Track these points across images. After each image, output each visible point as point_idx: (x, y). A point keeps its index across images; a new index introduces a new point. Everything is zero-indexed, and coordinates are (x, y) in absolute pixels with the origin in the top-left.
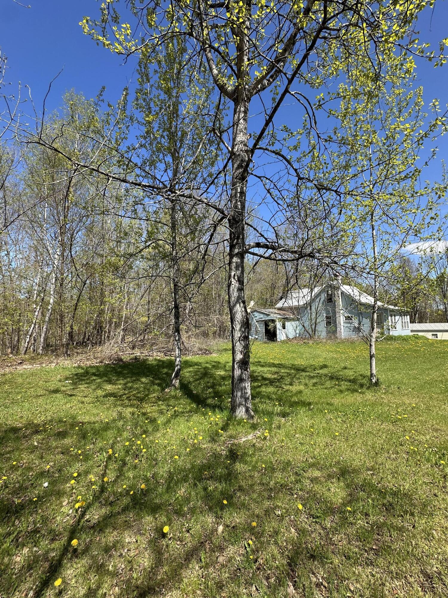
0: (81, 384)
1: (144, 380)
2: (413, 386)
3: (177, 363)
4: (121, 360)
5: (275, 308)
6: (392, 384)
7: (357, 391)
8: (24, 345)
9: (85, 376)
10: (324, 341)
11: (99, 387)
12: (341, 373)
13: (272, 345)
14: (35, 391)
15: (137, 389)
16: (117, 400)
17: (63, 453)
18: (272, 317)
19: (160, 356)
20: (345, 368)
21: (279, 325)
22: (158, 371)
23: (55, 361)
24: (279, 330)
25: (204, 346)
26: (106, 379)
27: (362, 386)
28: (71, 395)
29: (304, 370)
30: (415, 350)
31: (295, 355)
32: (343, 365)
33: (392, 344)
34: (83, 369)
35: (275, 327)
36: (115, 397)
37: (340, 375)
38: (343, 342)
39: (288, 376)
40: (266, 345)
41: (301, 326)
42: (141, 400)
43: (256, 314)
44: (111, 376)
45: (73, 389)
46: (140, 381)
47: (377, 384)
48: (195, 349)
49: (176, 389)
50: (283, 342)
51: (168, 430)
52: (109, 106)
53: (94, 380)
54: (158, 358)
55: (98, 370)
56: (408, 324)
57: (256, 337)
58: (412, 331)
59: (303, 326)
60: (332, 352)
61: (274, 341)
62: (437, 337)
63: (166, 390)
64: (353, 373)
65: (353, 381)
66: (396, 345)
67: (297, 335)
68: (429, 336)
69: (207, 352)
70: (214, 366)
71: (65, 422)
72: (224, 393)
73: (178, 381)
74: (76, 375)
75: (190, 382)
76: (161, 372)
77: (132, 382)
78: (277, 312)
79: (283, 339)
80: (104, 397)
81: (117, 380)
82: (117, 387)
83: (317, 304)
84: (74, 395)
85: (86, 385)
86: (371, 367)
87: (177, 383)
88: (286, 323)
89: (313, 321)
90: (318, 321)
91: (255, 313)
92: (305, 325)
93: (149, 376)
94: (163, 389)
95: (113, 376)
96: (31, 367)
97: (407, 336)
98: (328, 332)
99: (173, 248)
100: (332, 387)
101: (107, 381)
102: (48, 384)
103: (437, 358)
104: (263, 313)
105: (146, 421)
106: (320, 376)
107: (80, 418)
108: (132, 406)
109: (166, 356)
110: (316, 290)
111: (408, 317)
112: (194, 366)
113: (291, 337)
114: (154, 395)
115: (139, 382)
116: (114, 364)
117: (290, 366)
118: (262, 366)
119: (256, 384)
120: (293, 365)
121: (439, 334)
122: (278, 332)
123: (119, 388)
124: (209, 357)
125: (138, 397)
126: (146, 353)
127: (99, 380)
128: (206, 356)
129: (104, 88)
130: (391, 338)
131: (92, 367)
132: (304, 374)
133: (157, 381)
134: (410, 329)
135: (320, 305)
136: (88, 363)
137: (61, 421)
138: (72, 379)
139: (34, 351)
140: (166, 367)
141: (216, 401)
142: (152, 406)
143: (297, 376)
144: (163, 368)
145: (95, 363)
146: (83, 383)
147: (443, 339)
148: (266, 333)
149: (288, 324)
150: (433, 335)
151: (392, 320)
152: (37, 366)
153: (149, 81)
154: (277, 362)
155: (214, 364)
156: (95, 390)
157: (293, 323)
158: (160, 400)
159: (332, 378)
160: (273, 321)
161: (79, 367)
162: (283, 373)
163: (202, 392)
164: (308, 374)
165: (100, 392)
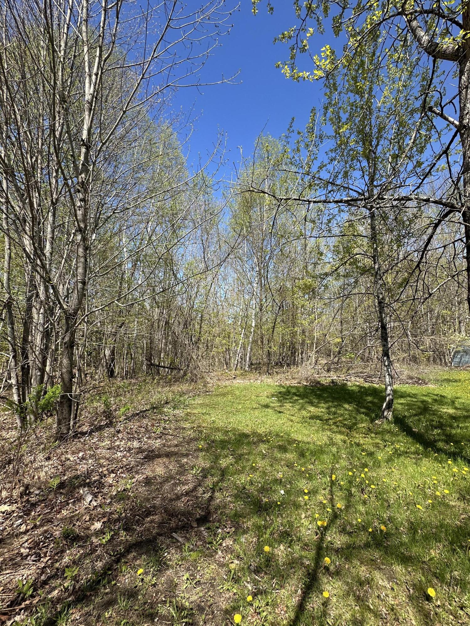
0: (286, 403)
1: (346, 406)
3: (388, 392)
4: (318, 383)
8: (233, 362)
9: (288, 395)
11: (303, 408)
14: (250, 403)
15: (342, 415)
16: (324, 424)
17: (288, 466)
19: (360, 382)
22: (361, 398)
23: (260, 378)
25: (414, 374)
26: (308, 400)
28: (280, 412)
34: (283, 387)
36: (320, 420)
42: (350, 428)
44: (311, 398)
45: (280, 406)
46: (343, 407)
48: (404, 377)
49: (389, 422)
51: (394, 470)
52: (299, 133)
53: (297, 400)
54: (358, 384)
55: (298, 391)
63: (377, 422)
69: (420, 381)
70: (435, 400)
71: (282, 437)
72: (462, 438)
73: (391, 413)
74: (280, 393)
75: (405, 417)
76: (365, 400)
77: (334, 407)
80: (310, 418)
81: (318, 403)
82: (320, 410)
84: (282, 412)
85: (291, 405)
87: (389, 415)
93: (351, 403)
94: (372, 421)
95: (314, 398)
96: (242, 382)
99: (374, 261)
101: (308, 403)
102: (260, 398)
105: (363, 454)
107: (294, 436)
108: (341, 433)
109: (366, 382)
112: (405, 397)
114: (363, 425)
115: (342, 409)
116: (312, 386)
123: (322, 412)
124: (423, 389)
125: (345, 425)
126: (343, 377)
127: (301, 401)
128: (419, 386)
129: (293, 119)
131: (292, 387)
133: (363, 410)
136: (288, 383)
137: (277, 435)
138: (276, 396)
139: (241, 368)
140: (370, 395)
141: (451, 447)
142: (365, 437)
144: (367, 395)
145: (294, 383)
146: (288, 401)
152: (247, 382)
153: (336, 90)
155: (435, 397)
156: (300, 410)
158: (372, 432)
161: (281, 386)
163: (426, 432)
165: (304, 413)
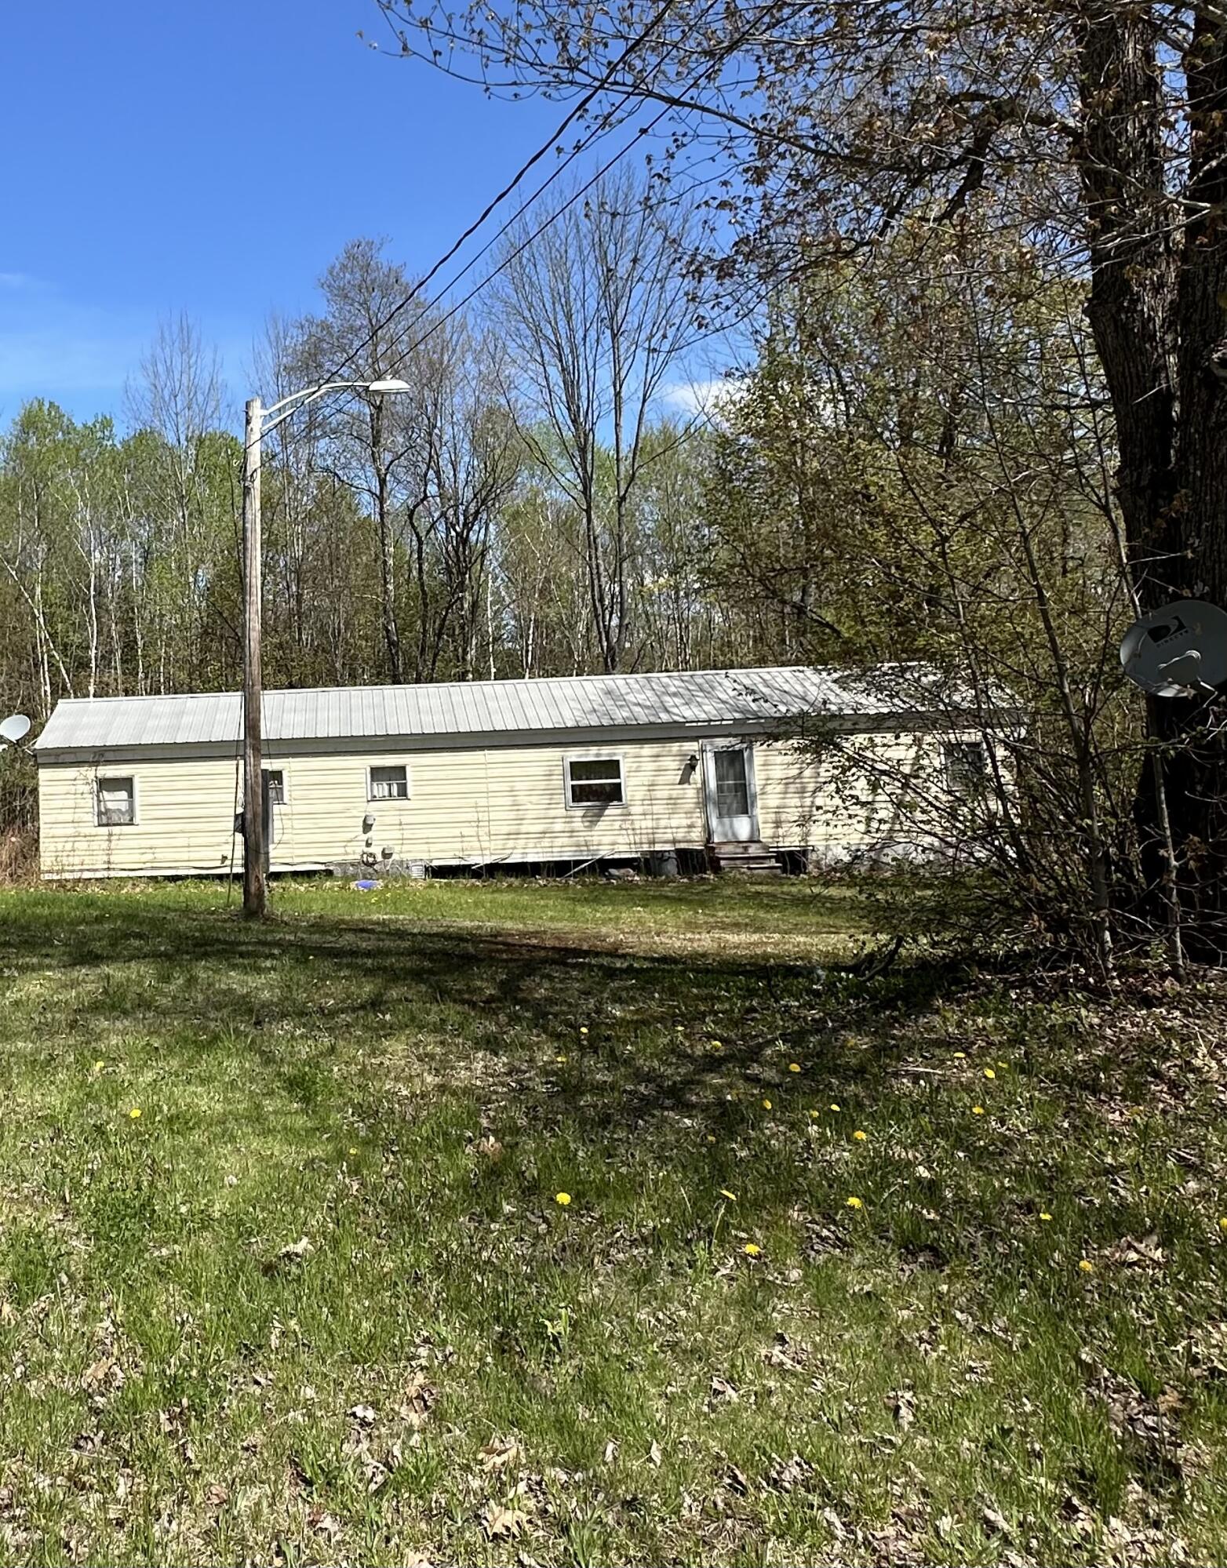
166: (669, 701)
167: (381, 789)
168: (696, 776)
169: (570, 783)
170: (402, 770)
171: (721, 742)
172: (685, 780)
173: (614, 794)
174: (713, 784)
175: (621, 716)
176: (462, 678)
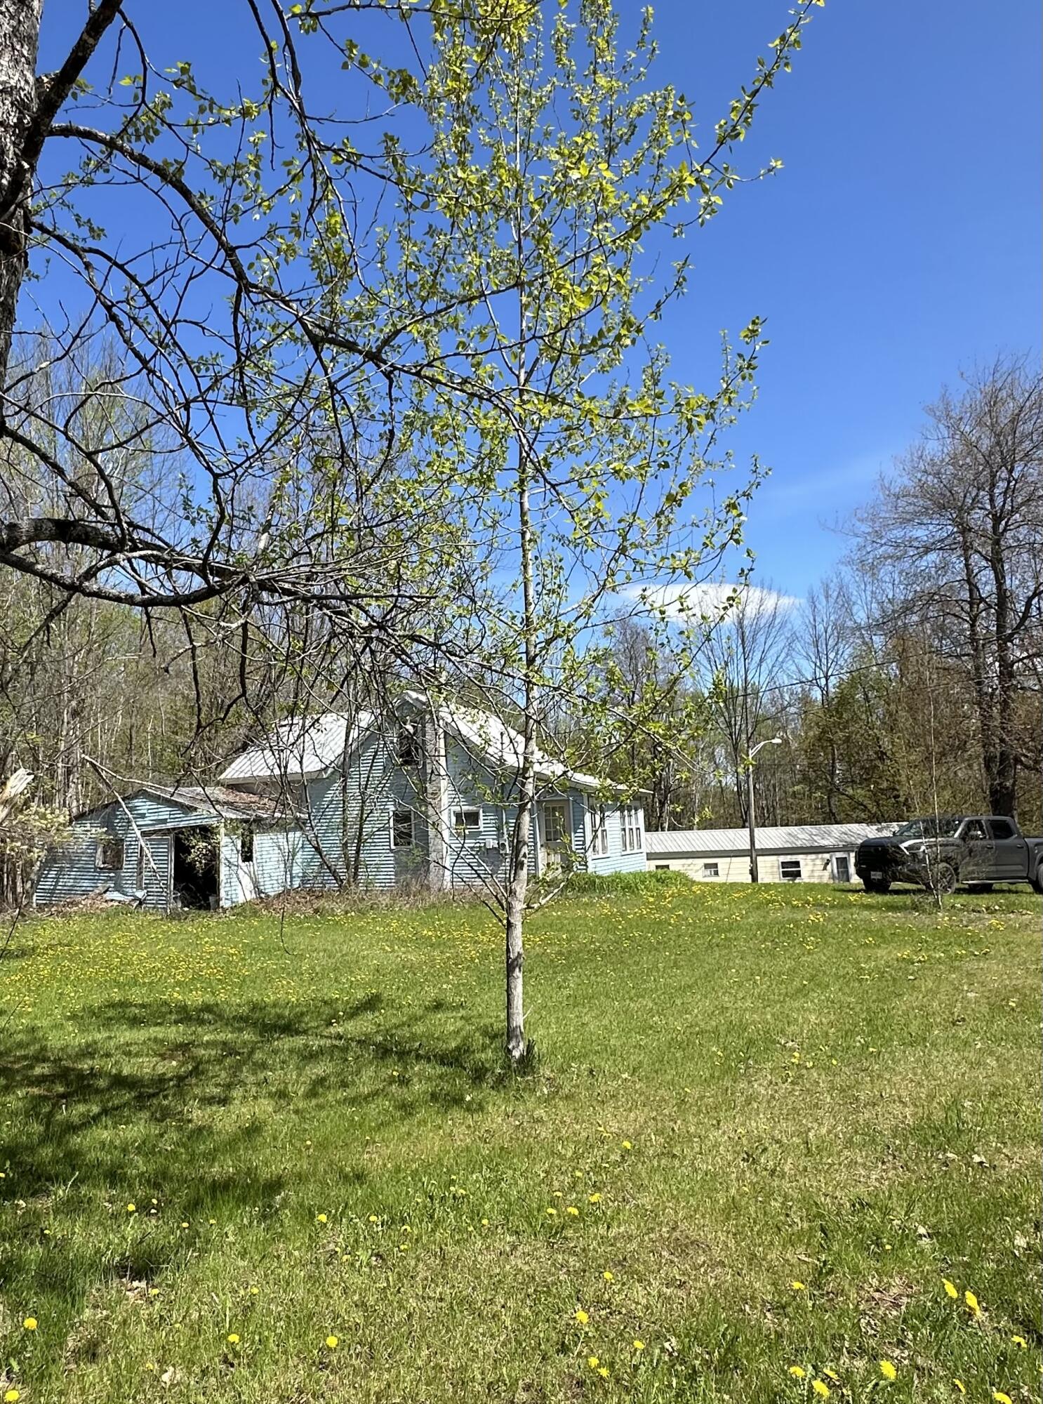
2: (633, 1060)
5: (218, 783)
6: (573, 1058)
7: (457, 1101)
10: (385, 900)
12: (419, 1029)
13: (199, 925)
18: (204, 815)
20: (438, 1006)
21: (228, 848)
24: (230, 864)
27: (479, 1075)
29: (289, 1028)
30: (655, 922)
31: (271, 964)
32: (431, 993)
33: (593, 905)
35: (213, 856)
37: (414, 1037)
38: (448, 901)
39: (220, 1060)
40: (174, 926)
41: (310, 849)
43: (143, 805)
47: (527, 1063)
50: (241, 911)
56: (639, 835)
57: (140, 894)
58: (651, 856)
59: (318, 849)
60: (403, 942)
61: (207, 908)
62: (716, 873)
64: (459, 1024)
65: (452, 1059)
66: (604, 906)
67: (296, 883)
68: (695, 870)
78: (222, 797)
79: (241, 900)
83: (364, 769)
86: (509, 1005)
88: (257, 839)
89: (352, 832)
90: (367, 828)
91: (137, 802)
92: (324, 847)
97: (635, 875)
98: (401, 868)
100: (375, 1094)
103: (710, 946)
104: (169, 803)
106: (339, 1050)
110: (365, 718)
111: (641, 813)
113: (271, 888)
117: (244, 1010)
118: (135, 1022)
119: (82, 1108)
120: (255, 1007)
121: (722, 863)
122: (224, 870)
130: (593, 885)
132: (287, 1043)
134: (645, 849)
135: (377, 773)
143: (258, 1056)
147: (729, 881)
148: (177, 878)
149: (262, 843)
150: (707, 866)
151: (593, 825)
154: (196, 998)
157: (281, 838)
159: (384, 1052)
160: (206, 832)
162: (208, 1045)
164: (299, 1041)
166: (815, 838)
167: (708, 872)
168: (829, 867)
169: (781, 870)
170: (716, 865)
171: (839, 855)
172: (825, 869)
173: (798, 874)
174: (835, 871)
175: (799, 844)
176: (691, 828)
